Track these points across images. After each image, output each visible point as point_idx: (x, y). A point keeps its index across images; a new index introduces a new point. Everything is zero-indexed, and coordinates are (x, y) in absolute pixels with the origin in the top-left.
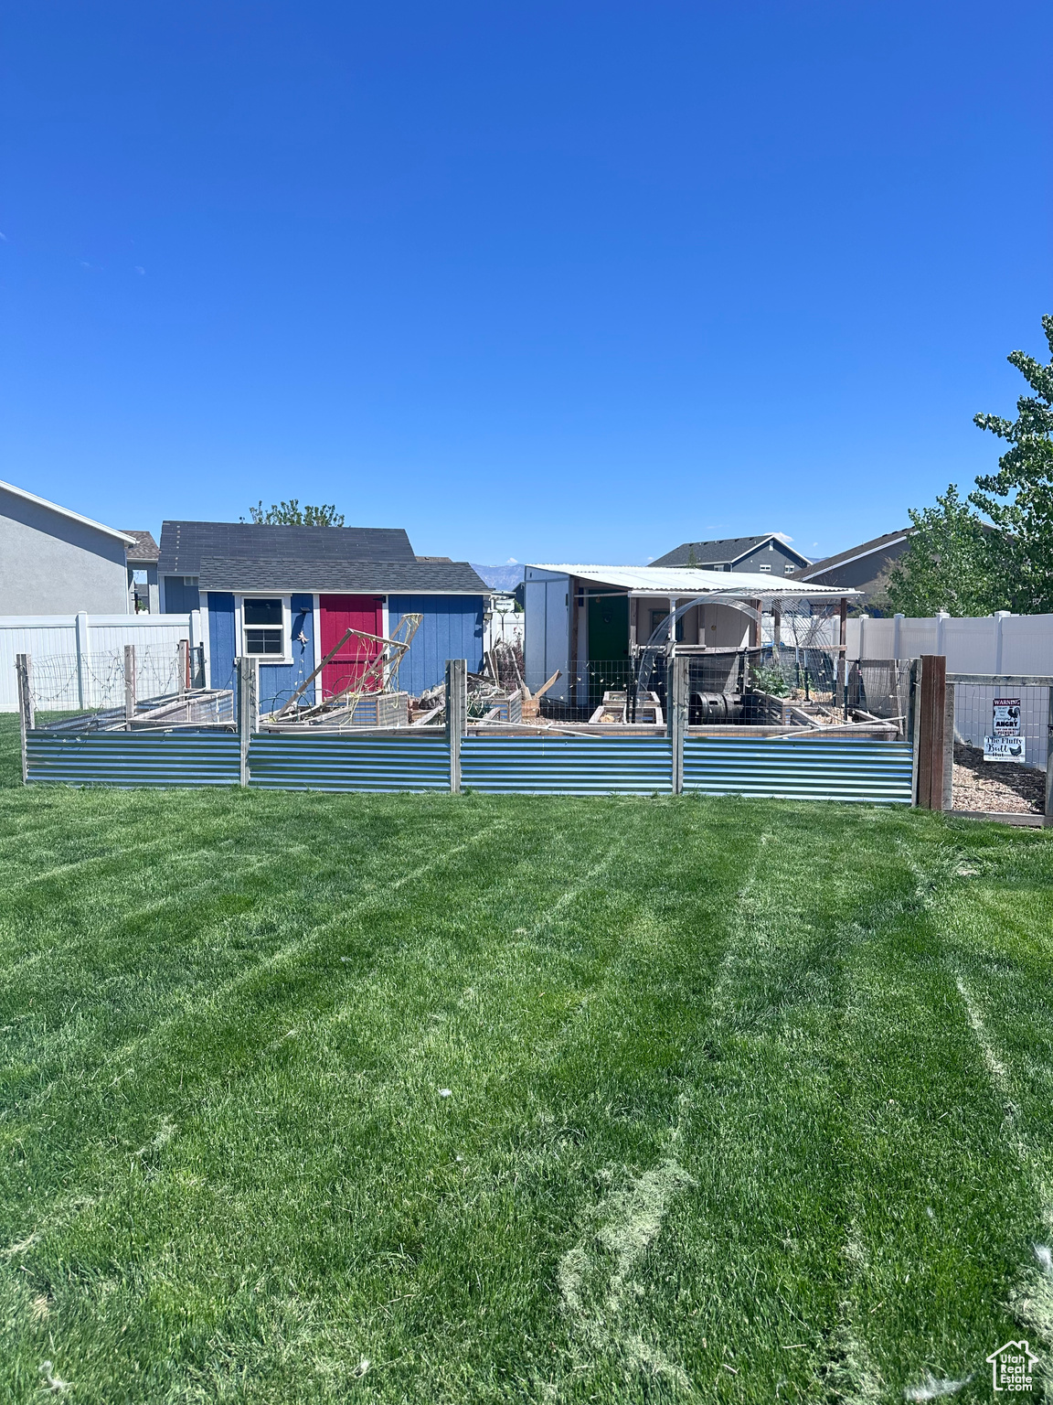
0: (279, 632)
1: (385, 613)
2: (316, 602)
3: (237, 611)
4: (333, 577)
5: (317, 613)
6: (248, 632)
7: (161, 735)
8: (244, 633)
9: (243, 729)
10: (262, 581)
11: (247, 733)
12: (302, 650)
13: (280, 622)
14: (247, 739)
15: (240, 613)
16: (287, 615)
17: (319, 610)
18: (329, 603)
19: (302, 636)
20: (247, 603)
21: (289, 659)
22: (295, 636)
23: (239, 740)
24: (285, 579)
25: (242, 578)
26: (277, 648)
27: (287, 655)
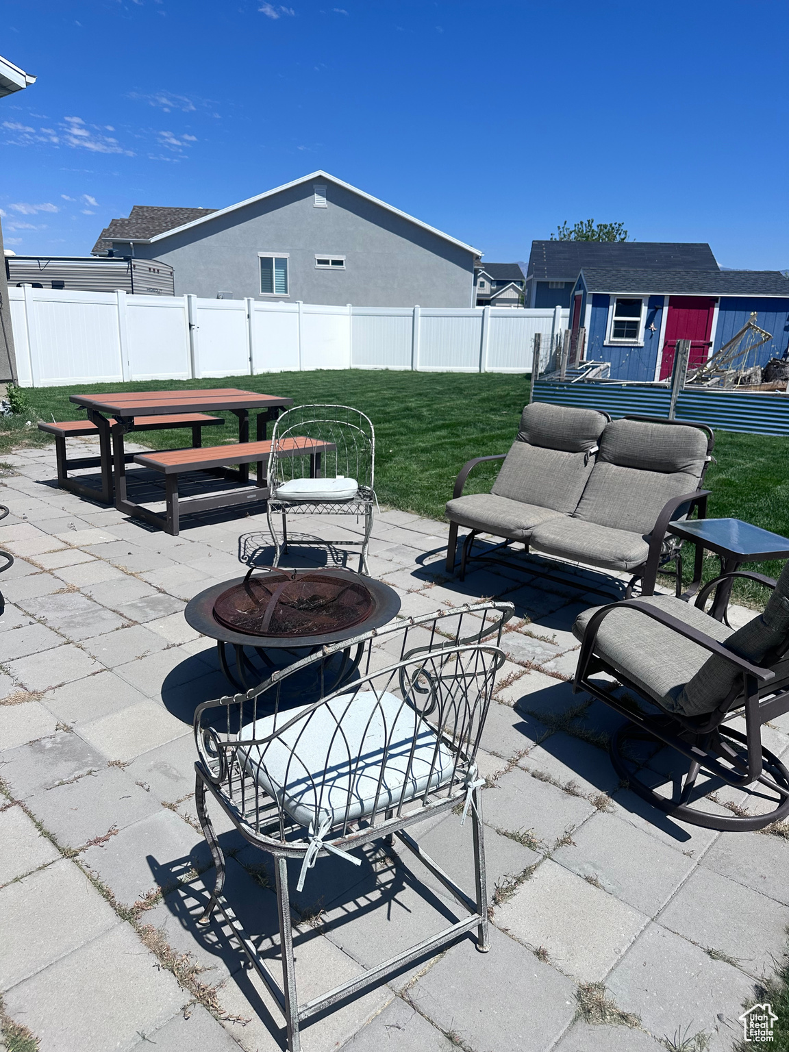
0: (637, 323)
1: (716, 310)
2: (667, 301)
3: (611, 307)
4: (678, 283)
5: (666, 309)
6: (616, 322)
7: (619, 387)
8: (613, 323)
9: (675, 387)
10: (628, 285)
11: (677, 389)
12: (651, 337)
13: (639, 315)
14: (676, 393)
15: (612, 309)
16: (644, 310)
17: (667, 308)
18: (675, 302)
19: (652, 326)
20: (618, 301)
21: (641, 342)
22: (647, 326)
23: (671, 394)
24: (644, 284)
25: (614, 283)
26: (634, 334)
27: (641, 340)
